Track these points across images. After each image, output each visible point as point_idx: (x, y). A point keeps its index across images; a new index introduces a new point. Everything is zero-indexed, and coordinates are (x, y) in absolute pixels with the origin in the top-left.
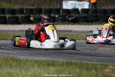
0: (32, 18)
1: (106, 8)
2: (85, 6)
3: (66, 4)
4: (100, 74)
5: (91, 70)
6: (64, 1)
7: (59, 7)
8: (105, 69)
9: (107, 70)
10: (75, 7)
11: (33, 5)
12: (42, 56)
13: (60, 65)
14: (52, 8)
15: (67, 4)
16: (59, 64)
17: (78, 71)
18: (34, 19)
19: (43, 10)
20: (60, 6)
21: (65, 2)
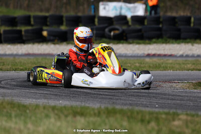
0: (45, 33)
2: (138, 11)
3: (105, 8)
4: (164, 129)
5: (149, 122)
6: (101, 3)
7: (92, 13)
10: (120, 13)
11: (48, 10)
12: (62, 98)
13: (95, 114)
14: (80, 14)
15: (107, 7)
16: (92, 112)
17: (125, 124)
18: (49, 34)
19: (64, 19)
20: (95, 11)
21: (102, 4)
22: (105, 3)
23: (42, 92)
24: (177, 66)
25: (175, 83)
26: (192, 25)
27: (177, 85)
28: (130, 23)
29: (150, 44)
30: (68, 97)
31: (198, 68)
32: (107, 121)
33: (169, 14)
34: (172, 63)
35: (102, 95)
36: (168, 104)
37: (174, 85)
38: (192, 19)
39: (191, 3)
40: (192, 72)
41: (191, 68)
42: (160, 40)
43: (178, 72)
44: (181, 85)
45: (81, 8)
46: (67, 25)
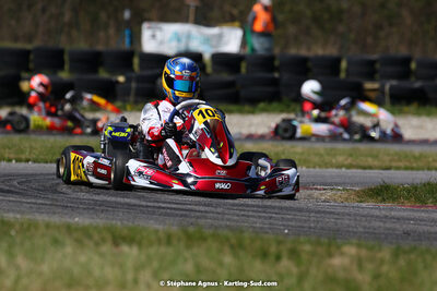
0: (26, 85)
1: (303, 52)
2: (226, 44)
3: (154, 36)
4: (313, 271)
5: (278, 258)
6: (145, 26)
8: (330, 255)
9: (337, 261)
10: (187, 45)
11: (30, 39)
13: (159, 241)
14: (100, 47)
15: (159, 34)
17: (228, 259)
19: (66, 58)
20: (131, 42)
21: (149, 28)
22: (153, 24)
23: (33, 201)
24: (316, 159)
25: (316, 189)
26: (343, 75)
27: (321, 194)
28: (209, 69)
29: (253, 113)
30: (91, 212)
31: (362, 164)
32: (187, 254)
33: (293, 51)
34: (302, 154)
35: (164, 208)
36: (310, 228)
37: (316, 193)
38: (344, 64)
39: (341, 28)
40: (348, 171)
41: (346, 163)
42: (275, 105)
43: (317, 170)
44: (330, 193)
45: (102, 34)
46: (72, 70)
